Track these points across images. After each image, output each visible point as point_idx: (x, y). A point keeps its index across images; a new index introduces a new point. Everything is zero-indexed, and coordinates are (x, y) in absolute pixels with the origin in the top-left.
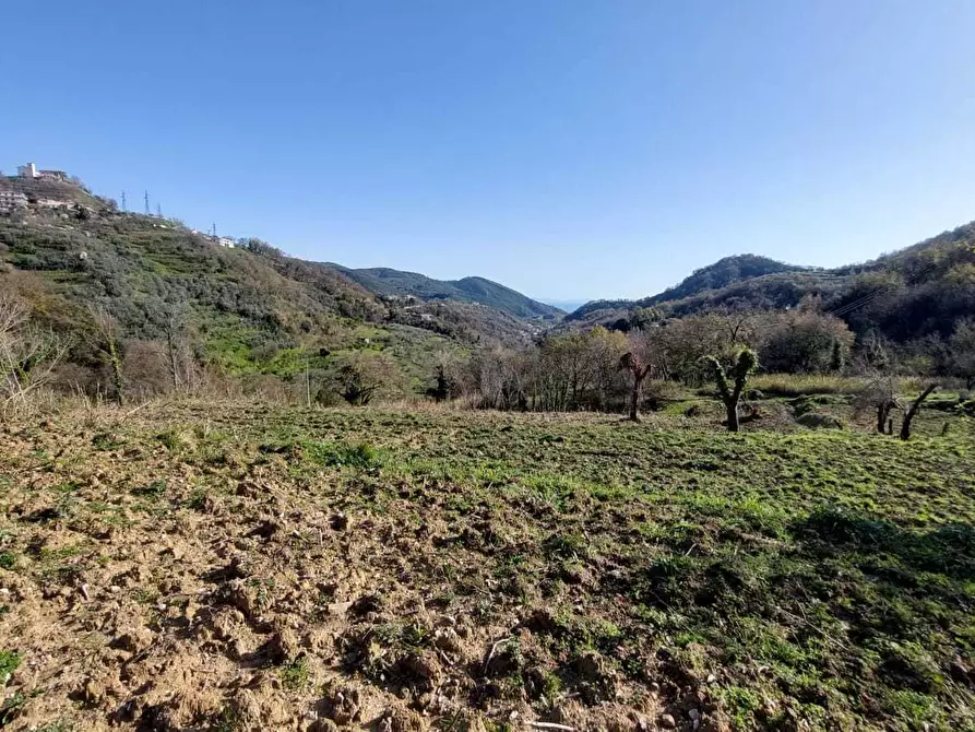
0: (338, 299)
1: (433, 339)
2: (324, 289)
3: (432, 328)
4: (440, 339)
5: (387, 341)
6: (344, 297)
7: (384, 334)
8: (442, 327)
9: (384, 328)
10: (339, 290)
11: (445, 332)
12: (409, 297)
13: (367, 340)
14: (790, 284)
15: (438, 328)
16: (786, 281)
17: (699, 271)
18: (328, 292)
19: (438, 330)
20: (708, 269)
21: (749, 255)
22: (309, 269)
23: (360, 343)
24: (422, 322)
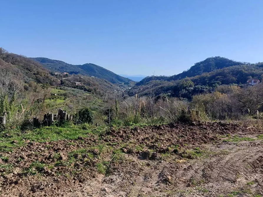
0: (34, 74)
1: (85, 94)
2: (27, 69)
3: (82, 89)
4: (88, 94)
5: (65, 95)
6: (38, 73)
7: (62, 92)
8: (87, 88)
9: (61, 89)
10: (35, 70)
11: (89, 91)
12: (65, 73)
13: (55, 95)
14: (241, 71)
15: (85, 88)
16: (240, 70)
17: (197, 64)
18: (29, 70)
19: (85, 90)
20: (201, 63)
21: (219, 57)
22: (19, 59)
23: (53, 96)
24: (77, 86)
